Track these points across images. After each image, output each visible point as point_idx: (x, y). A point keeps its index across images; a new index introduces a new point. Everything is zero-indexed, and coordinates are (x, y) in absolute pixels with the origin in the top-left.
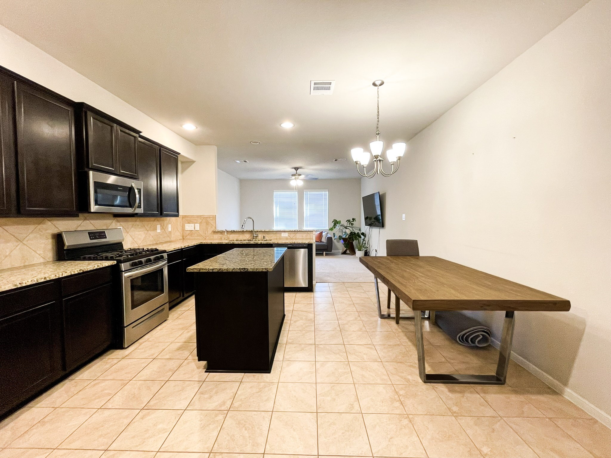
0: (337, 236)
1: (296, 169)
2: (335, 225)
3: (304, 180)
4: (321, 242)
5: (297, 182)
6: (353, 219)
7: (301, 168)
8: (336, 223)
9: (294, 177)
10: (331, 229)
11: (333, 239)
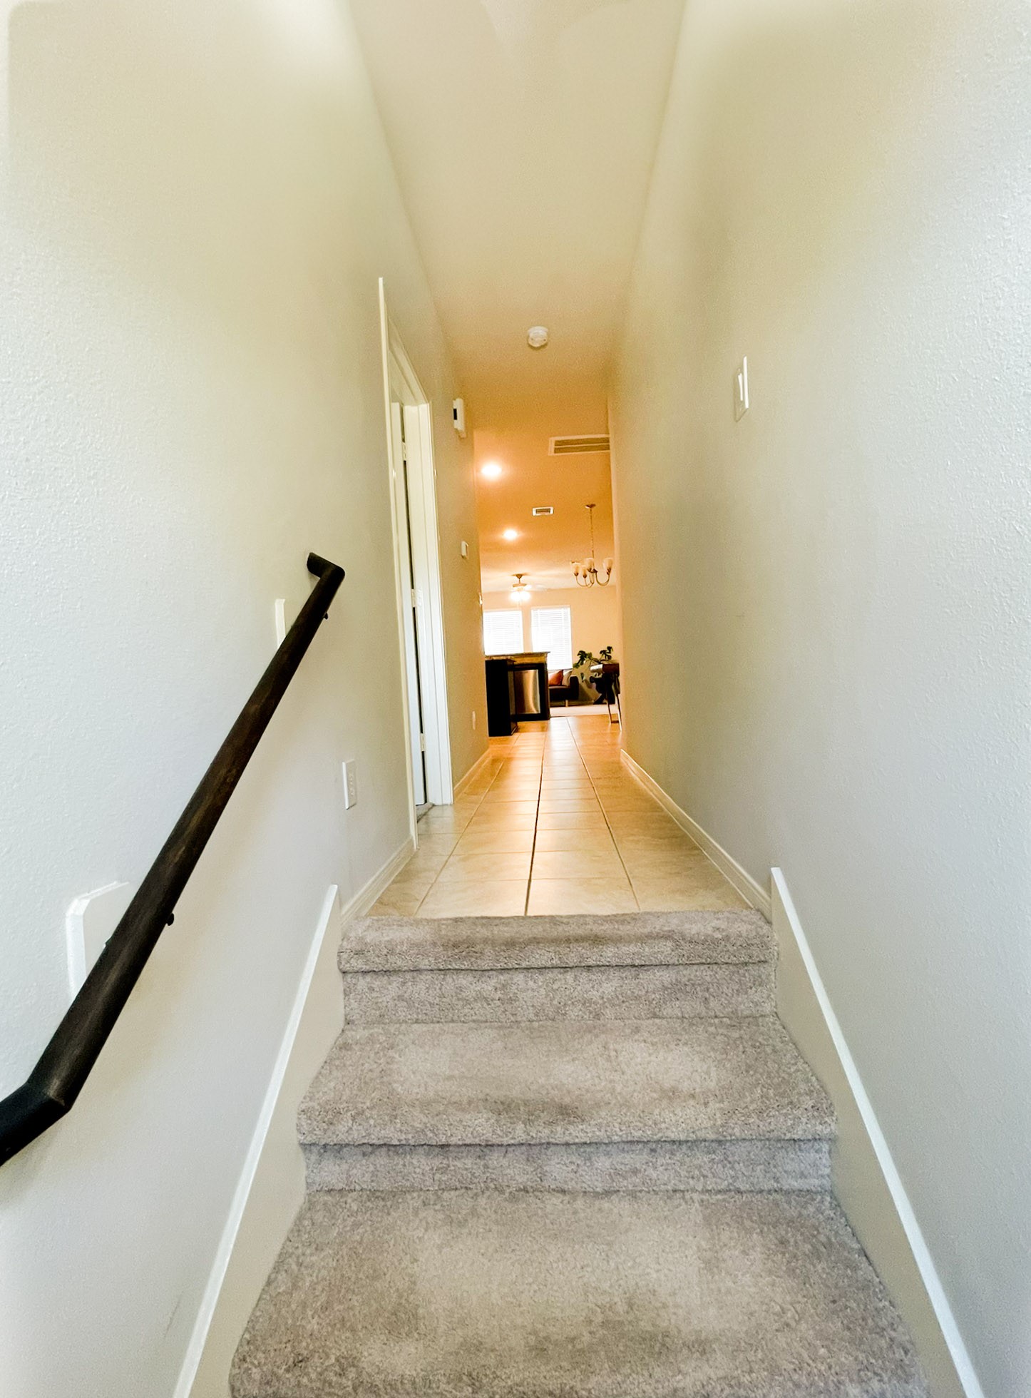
0: (586, 677)
1: (519, 576)
2: (582, 660)
3: (531, 592)
4: (561, 685)
5: (521, 596)
6: (609, 648)
7: (525, 574)
8: (583, 655)
9: (516, 588)
10: (576, 666)
11: (580, 681)
